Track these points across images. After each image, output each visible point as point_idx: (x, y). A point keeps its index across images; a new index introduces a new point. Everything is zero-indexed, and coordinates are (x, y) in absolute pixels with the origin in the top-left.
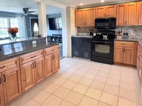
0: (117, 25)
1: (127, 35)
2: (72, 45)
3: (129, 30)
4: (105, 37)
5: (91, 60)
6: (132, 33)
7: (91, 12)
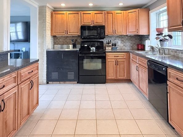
0: (106, 34)
1: (115, 45)
2: (47, 64)
3: (117, 40)
4: (93, 49)
5: (78, 83)
6: (119, 43)
7: (74, 17)
